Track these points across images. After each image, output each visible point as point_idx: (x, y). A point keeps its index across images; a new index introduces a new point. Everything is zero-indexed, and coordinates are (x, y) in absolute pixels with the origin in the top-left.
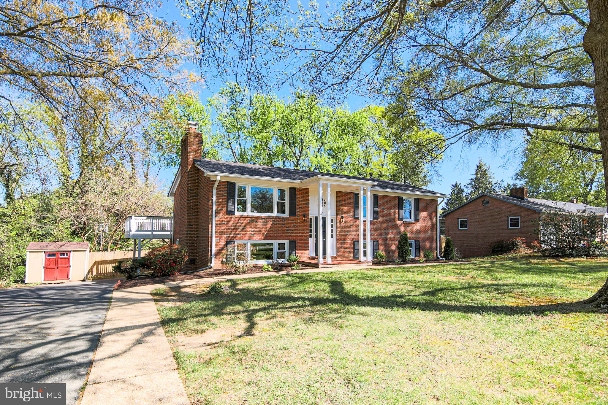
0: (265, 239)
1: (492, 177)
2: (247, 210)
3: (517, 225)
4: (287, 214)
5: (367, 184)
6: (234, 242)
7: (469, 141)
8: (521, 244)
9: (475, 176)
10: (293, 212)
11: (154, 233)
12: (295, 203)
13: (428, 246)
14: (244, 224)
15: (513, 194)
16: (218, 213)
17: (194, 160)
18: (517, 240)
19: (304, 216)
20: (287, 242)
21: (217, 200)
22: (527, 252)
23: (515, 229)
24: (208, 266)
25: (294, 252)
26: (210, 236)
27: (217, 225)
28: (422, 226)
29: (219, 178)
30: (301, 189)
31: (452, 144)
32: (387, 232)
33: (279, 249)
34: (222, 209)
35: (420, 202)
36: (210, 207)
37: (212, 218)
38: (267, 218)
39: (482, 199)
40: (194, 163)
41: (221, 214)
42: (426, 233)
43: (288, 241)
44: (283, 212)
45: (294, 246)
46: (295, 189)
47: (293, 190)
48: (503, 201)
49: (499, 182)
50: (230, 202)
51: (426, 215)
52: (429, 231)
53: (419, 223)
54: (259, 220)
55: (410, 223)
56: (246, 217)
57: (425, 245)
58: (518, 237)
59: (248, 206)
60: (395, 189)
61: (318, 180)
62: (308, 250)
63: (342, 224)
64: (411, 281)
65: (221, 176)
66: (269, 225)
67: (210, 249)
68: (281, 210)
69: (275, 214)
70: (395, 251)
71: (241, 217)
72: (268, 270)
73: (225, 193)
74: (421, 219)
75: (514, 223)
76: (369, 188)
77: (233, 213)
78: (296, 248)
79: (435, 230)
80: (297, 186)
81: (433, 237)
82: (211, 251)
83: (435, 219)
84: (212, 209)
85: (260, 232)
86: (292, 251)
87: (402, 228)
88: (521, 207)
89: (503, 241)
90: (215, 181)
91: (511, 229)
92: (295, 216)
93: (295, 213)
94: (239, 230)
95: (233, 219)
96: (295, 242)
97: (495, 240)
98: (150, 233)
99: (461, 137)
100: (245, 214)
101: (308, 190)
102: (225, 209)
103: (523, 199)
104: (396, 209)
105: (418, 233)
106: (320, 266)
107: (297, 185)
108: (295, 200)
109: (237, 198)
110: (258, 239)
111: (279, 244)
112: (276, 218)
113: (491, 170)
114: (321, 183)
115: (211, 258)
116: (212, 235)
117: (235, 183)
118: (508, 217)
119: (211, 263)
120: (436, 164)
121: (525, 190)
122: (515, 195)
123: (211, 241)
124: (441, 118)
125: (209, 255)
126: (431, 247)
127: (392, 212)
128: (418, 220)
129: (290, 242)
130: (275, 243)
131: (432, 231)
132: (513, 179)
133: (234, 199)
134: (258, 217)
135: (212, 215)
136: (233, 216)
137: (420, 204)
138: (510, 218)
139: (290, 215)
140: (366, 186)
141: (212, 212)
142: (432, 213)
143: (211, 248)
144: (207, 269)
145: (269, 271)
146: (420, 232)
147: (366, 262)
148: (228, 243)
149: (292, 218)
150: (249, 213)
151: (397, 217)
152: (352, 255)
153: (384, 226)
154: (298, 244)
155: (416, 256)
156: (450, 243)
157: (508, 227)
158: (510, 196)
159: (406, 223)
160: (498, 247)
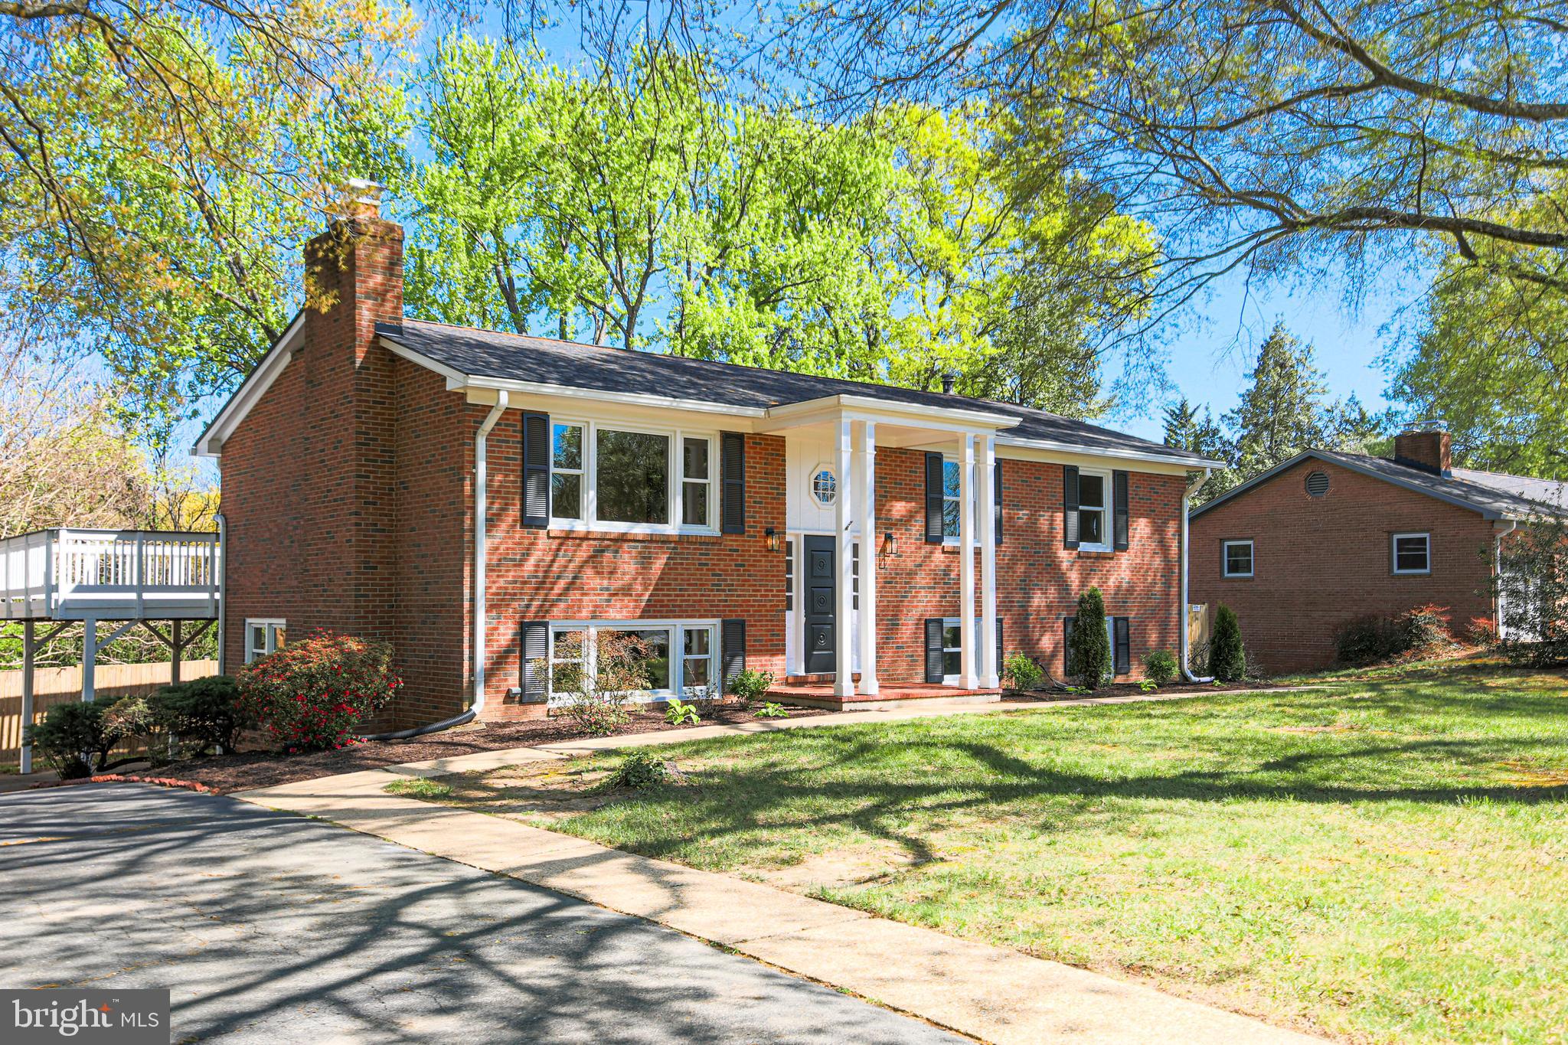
0: (646, 614)
1: (1318, 389)
2: (583, 513)
3: (1420, 562)
4: (713, 526)
5: (986, 425)
6: (545, 625)
7: (1270, 267)
8: (1433, 628)
9: (1254, 382)
10: (733, 519)
11: (146, 596)
12: (741, 486)
13: (1153, 638)
14: (578, 561)
15: (1404, 454)
16: (492, 522)
17: (379, 327)
18: (1424, 616)
19: (770, 533)
20: (713, 626)
21: (490, 475)
22: (1456, 654)
23: (1414, 576)
24: (461, 712)
25: (738, 660)
26: (466, 605)
27: (490, 569)
28: (1135, 569)
29: (504, 399)
30: (759, 439)
31: (1213, 275)
32: (1027, 591)
33: (688, 649)
34: (504, 509)
35: (1130, 482)
36: (468, 503)
37: (473, 541)
38: (651, 540)
39: (1305, 471)
40: (377, 337)
41: (504, 526)
42: (1148, 593)
43: (717, 621)
44: (701, 519)
45: (736, 641)
46: (739, 437)
47: (733, 442)
48: (1376, 480)
49: (1342, 406)
50: (532, 486)
51: (1148, 530)
52: (1158, 588)
53: (1125, 560)
54: (626, 545)
55: (1100, 557)
56: (586, 537)
57: (1143, 633)
58: (1426, 604)
59: (589, 498)
60: (1055, 438)
61: (838, 409)
62: (783, 652)
63: (888, 560)
64: (1197, 739)
65: (510, 393)
66: (659, 564)
67: (466, 651)
68: (695, 512)
69: (674, 525)
70: (1054, 655)
71: (567, 537)
72: (687, 722)
73: (513, 451)
74: (1134, 545)
75: (1412, 555)
76: (991, 436)
77: (542, 524)
78: (744, 650)
79: (1175, 583)
80: (745, 428)
81: (1167, 605)
82: (472, 659)
83: (1175, 544)
84: (473, 508)
85: (626, 591)
86: (733, 657)
87: (1074, 577)
88: (1435, 500)
89: (1376, 618)
90: (487, 409)
91: (1399, 576)
92: (743, 532)
93: (742, 522)
94: (562, 584)
95: (543, 542)
96: (742, 624)
97: (1346, 615)
98: (133, 596)
99: (1246, 255)
100: (579, 526)
101: (781, 442)
102: (514, 512)
103: (1437, 471)
104: (1058, 510)
105: (1124, 595)
106: (846, 707)
107: (748, 423)
108: (742, 477)
109: (553, 470)
110: (621, 615)
111: (689, 633)
112: (682, 540)
113: (1317, 363)
114: (847, 418)
115: (472, 684)
116: (473, 600)
117: (546, 415)
118: (1391, 533)
119: (472, 702)
120: (1156, 345)
121: (1444, 440)
122: (1411, 457)
123: (473, 623)
124: (1177, 180)
125: (466, 674)
126: (1163, 641)
127: (1043, 523)
128: (1124, 548)
129: (725, 624)
130: (677, 628)
131: (1168, 584)
132: (1386, 395)
133: (547, 472)
134: (623, 538)
135: (473, 530)
136: (542, 533)
137: (1131, 490)
138: (1396, 537)
139: (723, 530)
140: (982, 432)
141: (473, 519)
142: (1165, 523)
143: (472, 647)
144: (460, 723)
145: (693, 726)
146: (1130, 590)
147: (984, 692)
148: (524, 629)
149: (732, 541)
150: (589, 522)
151: (1060, 536)
152: (921, 670)
153: (1020, 569)
154: (750, 631)
155: (1117, 673)
156: (1233, 626)
157: (1391, 569)
158: (1396, 462)
159: (1087, 556)
160: (1361, 640)
